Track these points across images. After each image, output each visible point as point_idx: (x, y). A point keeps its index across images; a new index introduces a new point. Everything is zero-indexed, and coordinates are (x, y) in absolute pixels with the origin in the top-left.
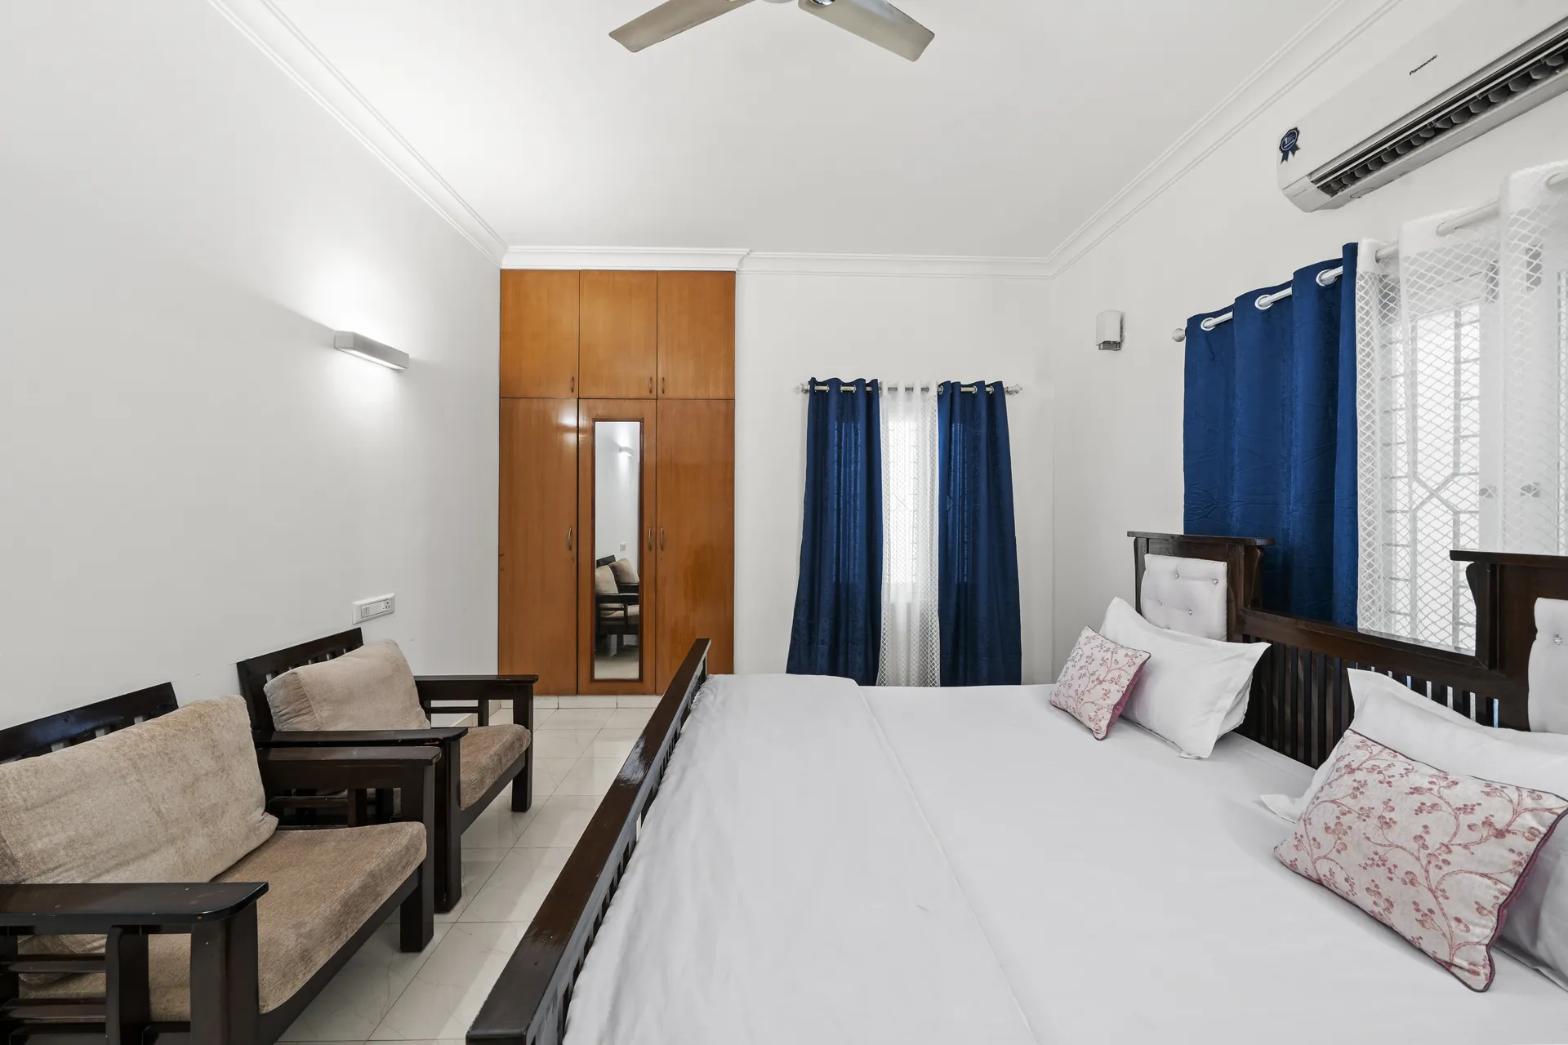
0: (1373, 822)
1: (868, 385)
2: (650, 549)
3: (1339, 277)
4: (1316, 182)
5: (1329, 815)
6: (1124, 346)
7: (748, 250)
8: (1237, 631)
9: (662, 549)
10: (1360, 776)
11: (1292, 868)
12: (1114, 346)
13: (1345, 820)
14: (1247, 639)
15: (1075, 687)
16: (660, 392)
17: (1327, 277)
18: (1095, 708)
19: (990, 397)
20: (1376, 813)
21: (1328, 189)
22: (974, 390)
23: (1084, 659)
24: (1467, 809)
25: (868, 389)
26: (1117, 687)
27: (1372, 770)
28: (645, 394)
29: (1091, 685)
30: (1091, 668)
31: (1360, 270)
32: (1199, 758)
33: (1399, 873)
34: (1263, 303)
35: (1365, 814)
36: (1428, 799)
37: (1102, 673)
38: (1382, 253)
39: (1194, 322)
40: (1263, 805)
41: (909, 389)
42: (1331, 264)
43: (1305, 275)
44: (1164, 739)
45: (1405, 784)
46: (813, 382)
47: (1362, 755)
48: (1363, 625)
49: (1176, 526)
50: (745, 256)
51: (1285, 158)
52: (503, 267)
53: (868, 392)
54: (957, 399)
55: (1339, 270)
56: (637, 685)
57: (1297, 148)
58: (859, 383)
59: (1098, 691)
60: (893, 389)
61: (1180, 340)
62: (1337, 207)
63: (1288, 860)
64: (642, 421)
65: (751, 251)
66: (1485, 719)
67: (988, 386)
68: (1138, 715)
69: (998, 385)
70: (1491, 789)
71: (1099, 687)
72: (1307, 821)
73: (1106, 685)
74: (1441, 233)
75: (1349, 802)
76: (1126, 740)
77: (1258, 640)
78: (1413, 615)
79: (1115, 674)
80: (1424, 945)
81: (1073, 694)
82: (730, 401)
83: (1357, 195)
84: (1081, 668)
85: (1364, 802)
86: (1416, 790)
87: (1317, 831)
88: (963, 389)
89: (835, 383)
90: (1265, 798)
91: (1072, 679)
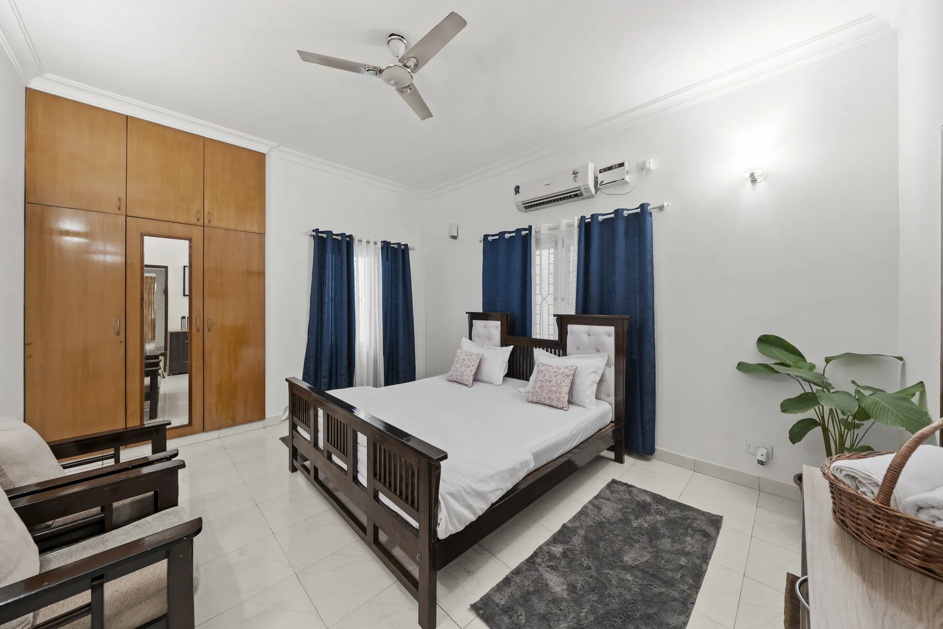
0: (548, 382)
1: (347, 237)
2: (198, 330)
3: (527, 234)
4: (523, 204)
5: (539, 384)
6: (459, 238)
7: (277, 144)
8: (504, 343)
9: (209, 331)
10: (544, 373)
11: (532, 402)
12: (454, 237)
13: (543, 384)
14: (507, 346)
15: (460, 371)
16: (206, 222)
17: (524, 233)
18: (468, 377)
19: (403, 251)
20: (548, 380)
21: (526, 208)
22: (396, 246)
23: (461, 360)
24: (563, 373)
25: (347, 239)
26: (474, 368)
27: (546, 371)
28: (193, 220)
29: (466, 369)
30: (465, 363)
31: (532, 234)
32: (499, 385)
33: (554, 392)
34: (507, 236)
35: (546, 381)
36: (556, 373)
37: (469, 364)
38: (537, 230)
39: (486, 237)
40: (519, 391)
41: (368, 242)
42: (525, 229)
43: (518, 231)
44: (487, 383)
45: (552, 372)
46: (317, 231)
47: (543, 368)
48: (534, 336)
49: (480, 310)
50: (274, 147)
51: (516, 194)
52: (29, 86)
53: (347, 241)
54: (390, 250)
55: (527, 232)
56: (187, 429)
57: (519, 192)
58: (342, 235)
59: (469, 370)
60: (360, 241)
61: (481, 242)
62: (526, 212)
63: (530, 400)
64: (190, 240)
65: (279, 145)
66: (559, 356)
67: (402, 245)
68: (479, 378)
69: (406, 245)
70: (566, 368)
71: (469, 369)
72: (535, 388)
73: (471, 368)
74: (549, 230)
75: (543, 379)
76: (478, 386)
77: (510, 345)
78: (540, 334)
79: (473, 363)
80: (559, 406)
81: (459, 374)
82: (262, 234)
83: (531, 211)
84: (461, 364)
85: (546, 378)
86: (555, 372)
87: (537, 389)
88: (392, 245)
89: (329, 233)
90: (519, 390)
91: (458, 368)
